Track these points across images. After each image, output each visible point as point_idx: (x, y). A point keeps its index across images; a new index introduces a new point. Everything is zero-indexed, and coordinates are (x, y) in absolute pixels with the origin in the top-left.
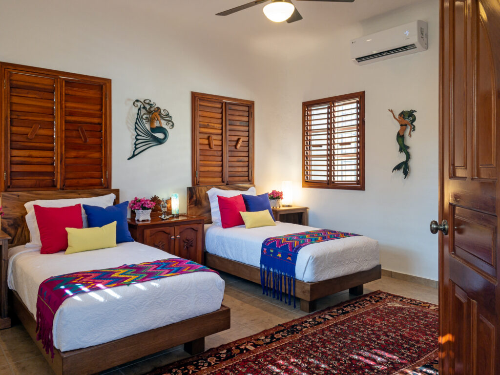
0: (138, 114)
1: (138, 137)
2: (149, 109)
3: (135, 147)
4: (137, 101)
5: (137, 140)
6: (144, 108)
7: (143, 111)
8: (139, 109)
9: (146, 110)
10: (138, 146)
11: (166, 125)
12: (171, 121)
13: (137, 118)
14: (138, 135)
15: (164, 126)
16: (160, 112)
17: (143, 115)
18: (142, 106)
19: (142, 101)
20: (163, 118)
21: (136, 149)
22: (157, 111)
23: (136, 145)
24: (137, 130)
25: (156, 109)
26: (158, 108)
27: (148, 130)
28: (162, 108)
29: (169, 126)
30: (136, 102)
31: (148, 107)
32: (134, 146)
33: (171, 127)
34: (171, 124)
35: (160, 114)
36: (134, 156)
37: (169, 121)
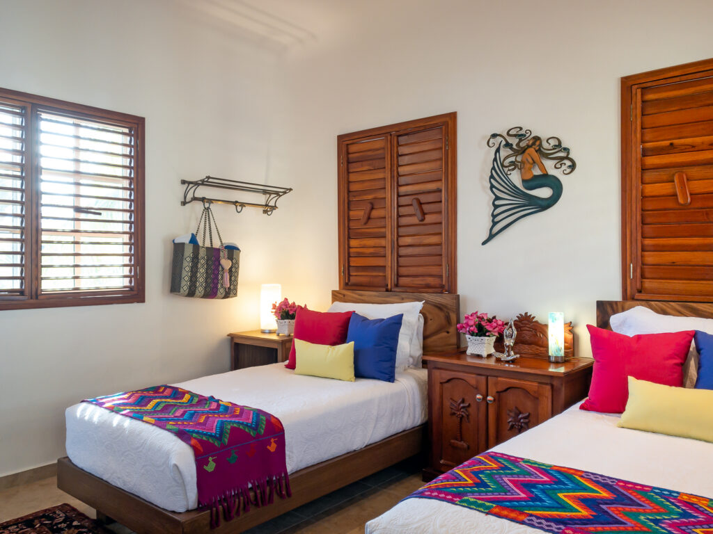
0: (495, 160)
1: (497, 203)
2: (518, 145)
3: (493, 221)
4: (494, 136)
5: (496, 207)
6: (508, 145)
7: (504, 152)
8: (498, 150)
9: (511, 148)
10: (497, 219)
11: (555, 167)
12: (567, 158)
13: (493, 168)
14: (497, 198)
15: (552, 172)
16: (540, 145)
17: (504, 160)
18: (504, 143)
19: (505, 134)
20: (547, 156)
21: (495, 224)
22: (534, 144)
23: (494, 216)
24: (494, 189)
25: (531, 142)
26: (537, 139)
27: (515, 186)
28: (544, 135)
29: (564, 167)
30: (491, 140)
31: (514, 141)
32: (492, 218)
33: (569, 170)
34: (568, 163)
35: (539, 151)
36: (491, 236)
37: (562, 159)
